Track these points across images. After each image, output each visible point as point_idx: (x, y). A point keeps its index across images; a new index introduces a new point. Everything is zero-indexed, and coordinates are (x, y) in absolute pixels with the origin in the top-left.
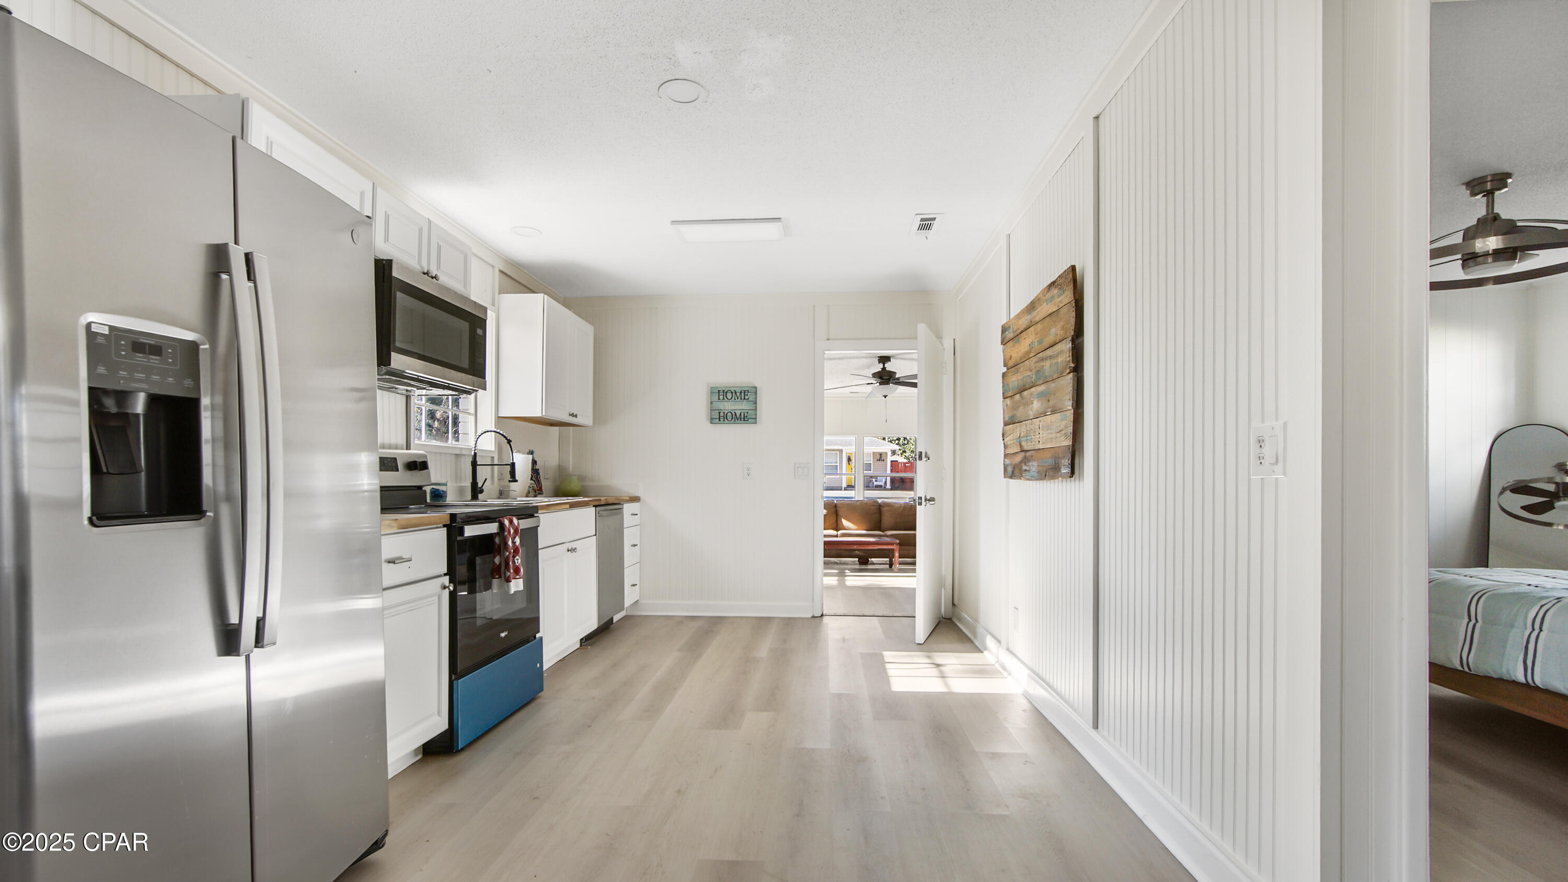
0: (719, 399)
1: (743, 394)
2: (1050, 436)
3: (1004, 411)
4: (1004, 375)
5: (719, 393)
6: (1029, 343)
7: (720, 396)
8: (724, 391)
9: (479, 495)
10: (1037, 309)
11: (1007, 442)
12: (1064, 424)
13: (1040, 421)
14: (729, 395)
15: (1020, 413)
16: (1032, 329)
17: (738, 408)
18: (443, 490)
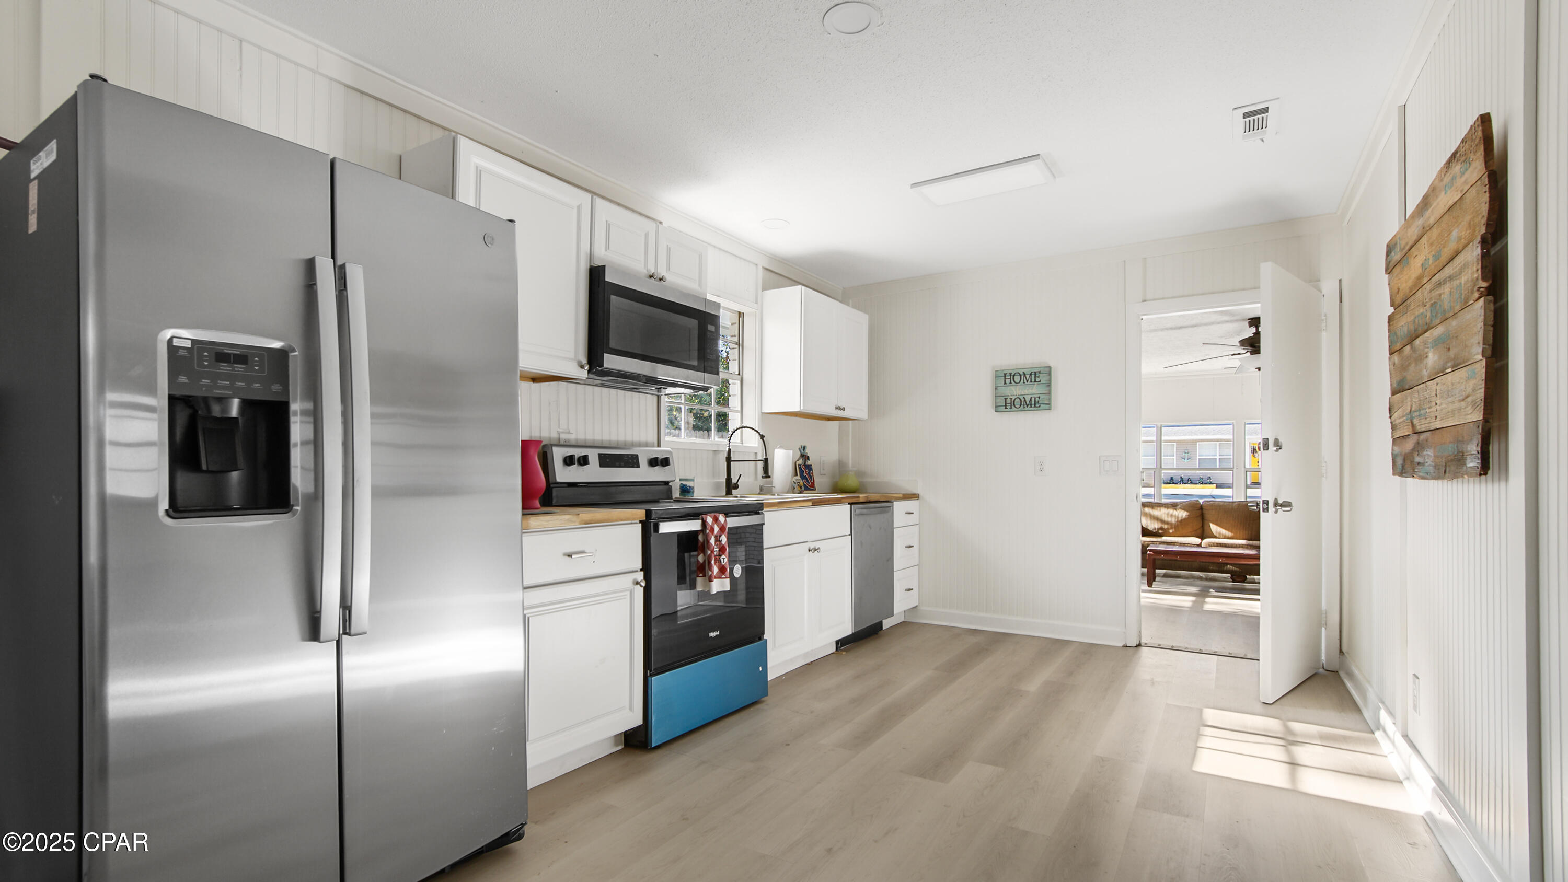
0: (1005, 383)
1: (1033, 376)
2: (1452, 407)
3: (1391, 374)
4: (1391, 319)
5: (1005, 376)
6: (1421, 263)
7: (1006, 380)
8: (1010, 374)
9: (733, 490)
10: (1431, 206)
11: (1395, 421)
12: (1471, 387)
13: (1437, 384)
14: (1017, 379)
15: (1411, 375)
16: (1424, 239)
17: (1027, 392)
18: (690, 486)
